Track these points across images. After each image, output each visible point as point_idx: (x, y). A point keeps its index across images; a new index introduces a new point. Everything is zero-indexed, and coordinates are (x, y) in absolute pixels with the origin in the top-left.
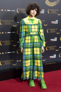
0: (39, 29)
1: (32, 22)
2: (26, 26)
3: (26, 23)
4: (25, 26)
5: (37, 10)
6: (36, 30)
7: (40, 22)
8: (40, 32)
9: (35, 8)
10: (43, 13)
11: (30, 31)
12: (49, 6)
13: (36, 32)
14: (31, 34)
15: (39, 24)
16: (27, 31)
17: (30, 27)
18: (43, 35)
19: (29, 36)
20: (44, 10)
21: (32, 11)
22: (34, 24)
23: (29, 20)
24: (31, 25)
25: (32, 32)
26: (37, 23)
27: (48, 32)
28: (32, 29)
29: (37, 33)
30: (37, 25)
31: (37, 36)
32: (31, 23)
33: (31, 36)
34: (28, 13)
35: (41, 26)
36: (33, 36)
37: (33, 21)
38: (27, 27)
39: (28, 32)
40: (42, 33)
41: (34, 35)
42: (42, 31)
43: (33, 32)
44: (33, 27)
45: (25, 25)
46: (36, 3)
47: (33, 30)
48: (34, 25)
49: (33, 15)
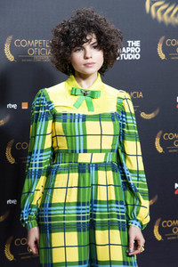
0: (122, 137)
1: (90, 106)
2: (59, 125)
3: (59, 110)
4: (54, 121)
6: (108, 143)
8: (124, 152)
10: (134, 57)
11: (78, 145)
12: (163, 23)
13: (106, 151)
14: (80, 161)
15: (124, 112)
16: (63, 144)
17: (78, 126)
19: (69, 170)
20: (137, 43)
22: (97, 112)
24: (84, 118)
25: (85, 151)
26: (114, 110)
27: (160, 150)
28: (85, 135)
29: (112, 158)
30: (113, 117)
31: (110, 173)
32: (83, 110)
33: (82, 169)
35: (131, 122)
36: (93, 172)
37: (94, 101)
38: (64, 127)
39: (66, 152)
40: (133, 159)
41: (97, 166)
43: (93, 151)
44: (92, 126)
45: (55, 117)
47: (92, 143)
48: (100, 117)
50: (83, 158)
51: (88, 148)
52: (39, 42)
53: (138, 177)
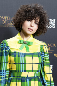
0: (43, 64)
1: (27, 49)
2: (12, 58)
3: (12, 51)
4: (10, 56)
5: (40, 22)
6: (36, 67)
7: (46, 50)
8: (44, 71)
9: (35, 17)
10: (52, 27)
11: (22, 68)
13: (35, 71)
14: (22, 76)
15: (44, 52)
16: (14, 67)
17: (22, 59)
18: (52, 80)
19: (17, 80)
20: (54, 20)
21: (27, 24)
22: (31, 52)
23: (20, 42)
24: (25, 55)
25: (25, 71)
26: (39, 51)
28: (25, 63)
29: (38, 75)
30: (38, 55)
31: (37, 82)
32: (24, 51)
33: (23, 80)
34: (19, 28)
35: (47, 57)
36: (29, 81)
37: (29, 47)
38: (15, 59)
39: (16, 71)
40: (48, 75)
41: (31, 79)
42: (48, 69)
43: (29, 71)
44: (28, 59)
45: (10, 54)
46: (39, 5)
47: (28, 67)
48: (32, 55)
49: (28, 32)
50: (24, 75)
51: (26, 70)
52: (7, 17)
53: (51, 84)
